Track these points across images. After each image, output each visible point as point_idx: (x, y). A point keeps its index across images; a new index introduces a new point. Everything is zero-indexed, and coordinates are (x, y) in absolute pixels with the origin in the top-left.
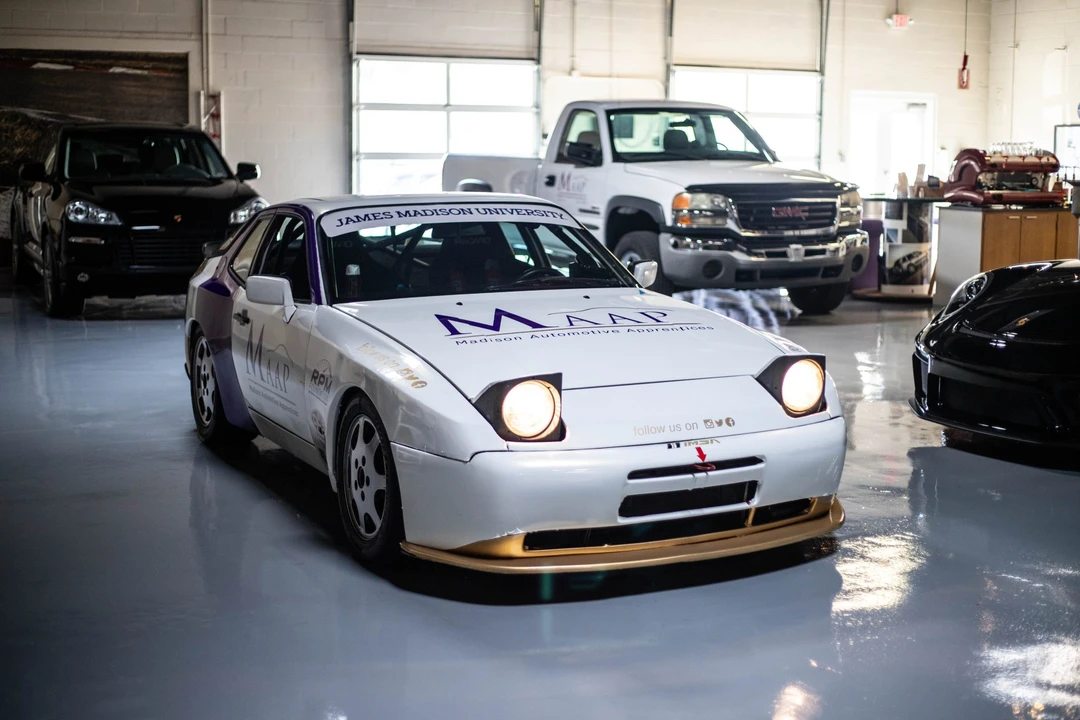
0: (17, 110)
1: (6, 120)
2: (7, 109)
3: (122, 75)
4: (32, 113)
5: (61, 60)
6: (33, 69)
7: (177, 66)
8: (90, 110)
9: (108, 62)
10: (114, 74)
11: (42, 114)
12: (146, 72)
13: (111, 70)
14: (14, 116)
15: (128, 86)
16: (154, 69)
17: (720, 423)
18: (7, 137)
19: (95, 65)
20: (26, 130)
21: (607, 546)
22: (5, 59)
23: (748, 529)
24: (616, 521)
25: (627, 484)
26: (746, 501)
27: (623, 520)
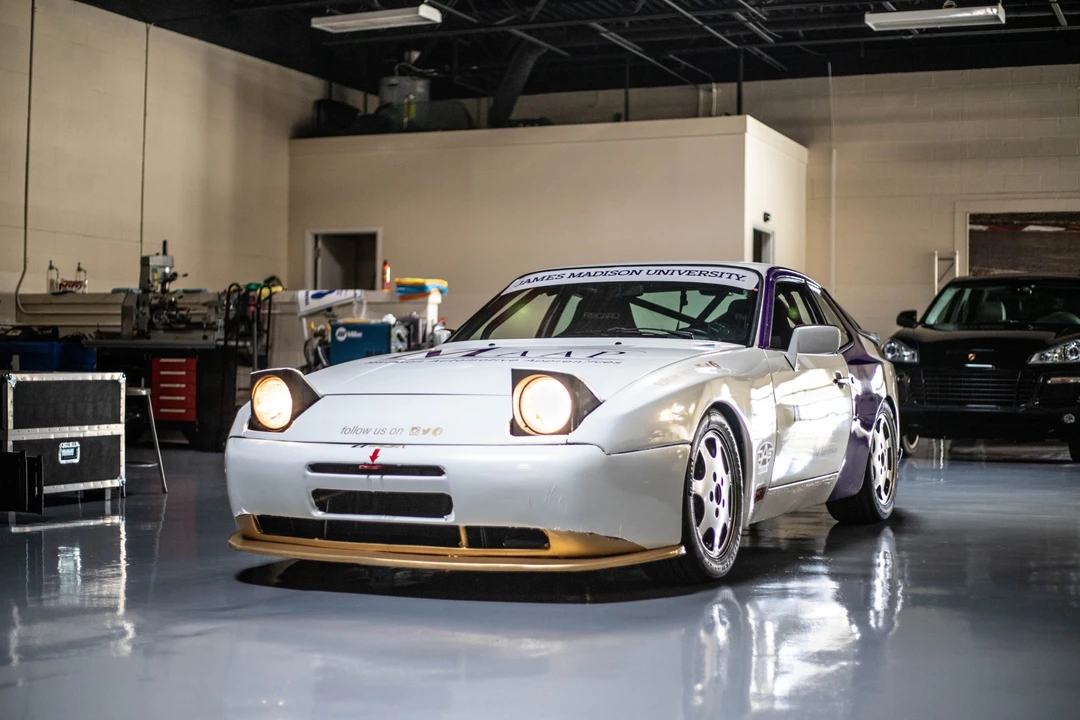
5: (1052, 222)
6: (1025, 233)
17: (425, 432)
21: (317, 540)
22: (996, 224)
23: (464, 550)
24: (309, 514)
25: (306, 476)
26: (442, 517)
27: (318, 515)
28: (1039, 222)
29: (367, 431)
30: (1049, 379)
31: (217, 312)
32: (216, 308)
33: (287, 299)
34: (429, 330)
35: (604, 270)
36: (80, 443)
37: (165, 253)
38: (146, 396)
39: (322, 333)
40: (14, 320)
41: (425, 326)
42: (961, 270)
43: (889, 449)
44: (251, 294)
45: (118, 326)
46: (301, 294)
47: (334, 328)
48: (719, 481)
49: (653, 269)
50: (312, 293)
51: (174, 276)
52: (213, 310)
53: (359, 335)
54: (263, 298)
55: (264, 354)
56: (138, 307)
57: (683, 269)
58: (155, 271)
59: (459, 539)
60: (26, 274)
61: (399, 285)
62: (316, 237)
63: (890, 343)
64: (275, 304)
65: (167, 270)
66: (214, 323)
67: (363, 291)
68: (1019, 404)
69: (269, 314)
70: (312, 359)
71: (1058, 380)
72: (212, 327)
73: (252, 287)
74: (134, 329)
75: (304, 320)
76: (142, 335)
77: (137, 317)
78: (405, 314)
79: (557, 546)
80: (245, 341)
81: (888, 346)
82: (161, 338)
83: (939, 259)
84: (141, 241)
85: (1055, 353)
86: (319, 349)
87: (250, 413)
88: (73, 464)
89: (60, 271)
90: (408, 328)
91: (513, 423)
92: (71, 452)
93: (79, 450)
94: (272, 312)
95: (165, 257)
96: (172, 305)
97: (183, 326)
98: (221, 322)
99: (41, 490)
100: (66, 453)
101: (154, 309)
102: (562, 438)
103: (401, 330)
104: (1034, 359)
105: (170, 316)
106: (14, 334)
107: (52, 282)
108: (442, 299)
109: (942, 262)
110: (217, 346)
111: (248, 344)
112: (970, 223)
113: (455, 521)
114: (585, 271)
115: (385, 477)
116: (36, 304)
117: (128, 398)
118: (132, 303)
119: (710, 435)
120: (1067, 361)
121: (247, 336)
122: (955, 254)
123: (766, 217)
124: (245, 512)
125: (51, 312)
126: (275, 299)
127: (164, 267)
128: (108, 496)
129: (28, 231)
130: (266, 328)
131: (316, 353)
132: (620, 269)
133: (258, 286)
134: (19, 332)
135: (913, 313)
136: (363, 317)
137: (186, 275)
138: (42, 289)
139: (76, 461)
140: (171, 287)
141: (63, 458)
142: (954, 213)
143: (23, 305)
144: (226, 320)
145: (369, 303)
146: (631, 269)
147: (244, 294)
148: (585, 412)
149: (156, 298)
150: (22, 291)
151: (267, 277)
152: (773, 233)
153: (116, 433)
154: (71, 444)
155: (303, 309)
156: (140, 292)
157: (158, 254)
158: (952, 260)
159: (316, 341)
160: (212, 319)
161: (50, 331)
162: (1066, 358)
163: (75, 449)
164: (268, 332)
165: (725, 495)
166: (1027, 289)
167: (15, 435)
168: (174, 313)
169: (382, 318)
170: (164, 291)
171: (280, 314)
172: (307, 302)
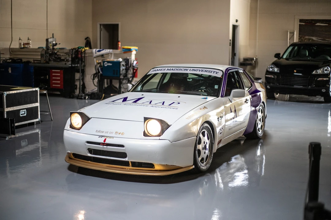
4: (315, 38)
5: (325, 22)
17: (119, 134)
21: (89, 161)
22: (307, 22)
23: (131, 167)
24: (87, 155)
25: (86, 145)
26: (124, 158)
27: (89, 155)
28: (320, 22)
29: (103, 132)
30: (318, 79)
31: (69, 56)
32: (69, 55)
33: (90, 52)
34: (132, 62)
35: (177, 68)
36: (26, 109)
37: (53, 37)
38: (46, 93)
39: (100, 63)
40: (9, 56)
41: (131, 61)
42: (296, 40)
43: (263, 116)
44: (79, 50)
45: (39, 58)
46: (94, 50)
47: (104, 62)
48: (206, 143)
49: (192, 69)
50: (97, 50)
51: (56, 44)
52: (68, 55)
53: (111, 64)
54: (83, 51)
55: (83, 68)
56: (45, 54)
57: (200, 69)
58: (50, 43)
59: (129, 164)
60: (12, 42)
61: (123, 49)
62: (100, 25)
63: (271, 65)
64: (86, 53)
65: (54, 42)
66: (68, 59)
67: (113, 50)
68: (308, 86)
69: (85, 56)
70: (97, 71)
71: (321, 79)
72: (68, 61)
73: (80, 48)
74: (44, 61)
75: (95, 59)
76: (47, 63)
77: (45, 57)
78: (125, 57)
79: (157, 167)
80: (77, 64)
81: (271, 66)
82: (52, 64)
83: (290, 33)
84: (47, 29)
85: (320, 70)
86: (99, 68)
87: (70, 123)
88: (24, 116)
89: (22, 40)
90: (126, 62)
91: (144, 132)
92: (24, 113)
93: (26, 112)
94: (86, 55)
95: (53, 39)
96: (56, 54)
97: (59, 60)
98: (70, 59)
99: (14, 125)
100: (22, 113)
101: (50, 55)
102: (158, 138)
103: (123, 63)
104: (314, 73)
105: (55, 57)
106: (9, 61)
107: (20, 44)
108: (136, 52)
109: (290, 34)
110: (69, 67)
111: (78, 65)
112: (300, 22)
113: (128, 160)
114: (172, 68)
115: (108, 147)
116: (15, 51)
117: (40, 94)
118: (44, 53)
119: (204, 130)
120: (324, 73)
121: (78, 63)
122: (294, 31)
123: (237, 21)
124: (69, 152)
125: (20, 54)
126: (86, 52)
127: (53, 42)
128: (35, 124)
129: (13, 29)
130: (84, 61)
131: (98, 69)
132: (182, 68)
133: (81, 47)
134: (11, 60)
135: (280, 54)
136: (112, 59)
137: (60, 44)
138: (17, 46)
139: (25, 115)
140: (55, 47)
141: (21, 115)
142: (295, 19)
143: (12, 51)
144: (72, 58)
145: (114, 54)
146: (185, 68)
147: (77, 50)
148: (165, 130)
149: (51, 51)
150: (12, 47)
151: (86, 37)
152: (239, 25)
153: (37, 106)
154: (24, 110)
155: (95, 55)
156: (46, 49)
157: (51, 38)
158: (294, 33)
159: (99, 65)
160: (68, 58)
161: (20, 60)
162: (324, 72)
163: (25, 112)
164: (84, 62)
165: (207, 147)
166: (314, 48)
167: (7, 110)
168: (56, 56)
169: (118, 59)
170: (53, 49)
171: (88, 56)
172: (96, 53)
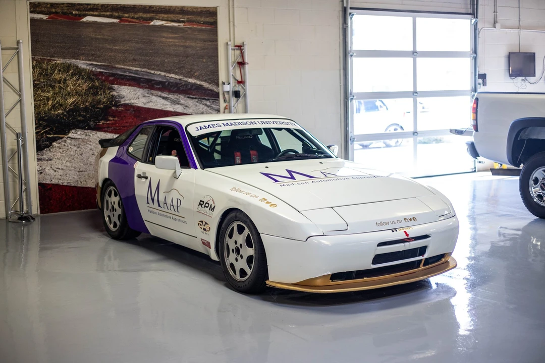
0: (68, 61)
1: (60, 71)
2: (60, 61)
3: (162, 27)
4: (82, 64)
5: (108, 13)
6: (83, 22)
7: (208, 19)
8: (134, 60)
9: (149, 15)
10: (154, 26)
11: (92, 64)
12: (182, 25)
13: (152, 23)
14: (67, 68)
15: (167, 38)
16: (190, 21)
18: (60, 88)
19: (138, 18)
20: (78, 80)
22: (56, 13)
23: (422, 268)
28: (95, 13)
29: (387, 223)
112: (31, 12)
122: (19, 43)
